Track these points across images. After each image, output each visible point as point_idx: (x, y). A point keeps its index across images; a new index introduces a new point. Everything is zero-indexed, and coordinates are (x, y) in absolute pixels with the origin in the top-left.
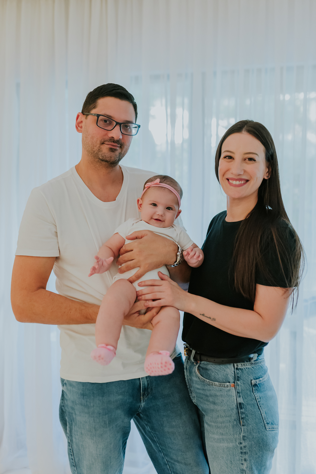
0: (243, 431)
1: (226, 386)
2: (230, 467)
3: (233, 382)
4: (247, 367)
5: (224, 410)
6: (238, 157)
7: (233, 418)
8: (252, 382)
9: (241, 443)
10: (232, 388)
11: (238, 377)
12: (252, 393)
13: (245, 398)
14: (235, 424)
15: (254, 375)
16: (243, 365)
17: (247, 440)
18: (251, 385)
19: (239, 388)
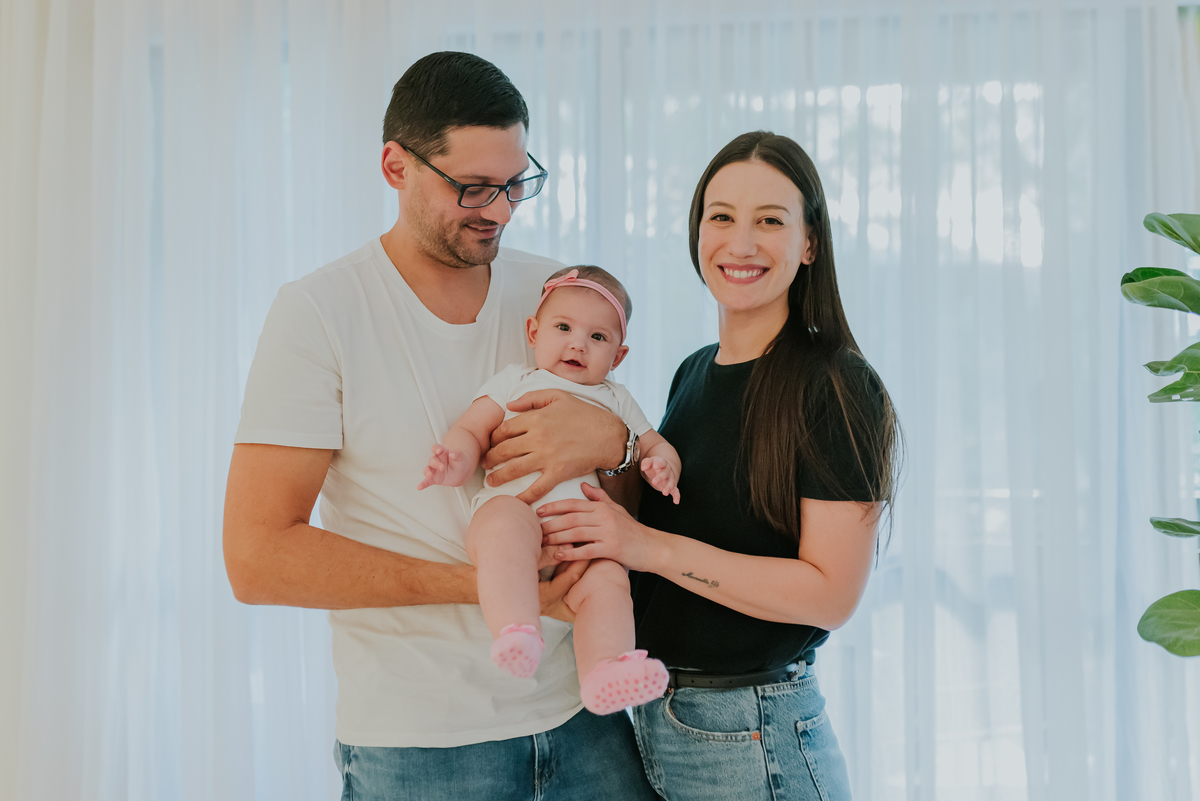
1: (740, 738)
3: (756, 728)
4: (785, 692)
5: (738, 794)
6: (743, 217)
8: (798, 725)
10: (755, 743)
11: (767, 716)
12: (799, 752)
13: (784, 764)
15: (800, 711)
16: (775, 689)
18: (796, 732)
19: (770, 742)
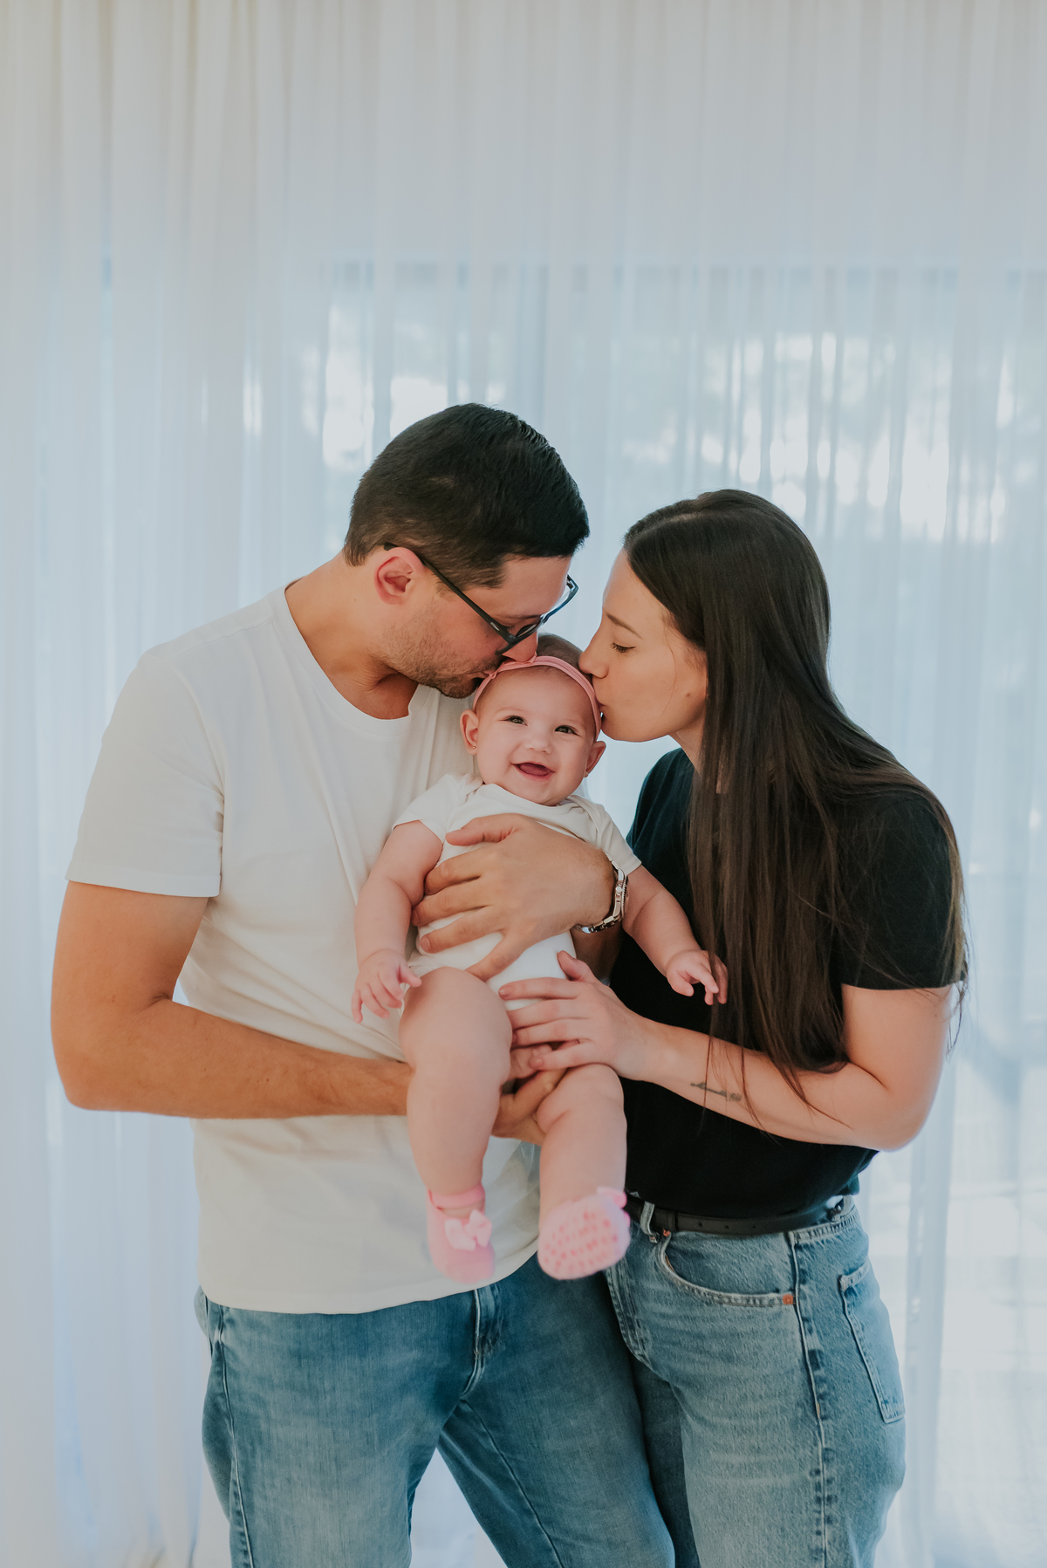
0: (825, 1433)
1: (766, 1302)
2: (779, 1547)
3: (788, 1288)
4: (824, 1237)
5: (764, 1377)
7: (793, 1398)
8: (842, 1280)
9: (818, 1472)
10: (787, 1307)
11: (803, 1272)
12: (843, 1317)
13: (825, 1334)
14: (799, 1415)
15: (844, 1260)
16: (813, 1234)
17: (836, 1459)
18: (840, 1291)
19: (807, 1306)
